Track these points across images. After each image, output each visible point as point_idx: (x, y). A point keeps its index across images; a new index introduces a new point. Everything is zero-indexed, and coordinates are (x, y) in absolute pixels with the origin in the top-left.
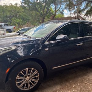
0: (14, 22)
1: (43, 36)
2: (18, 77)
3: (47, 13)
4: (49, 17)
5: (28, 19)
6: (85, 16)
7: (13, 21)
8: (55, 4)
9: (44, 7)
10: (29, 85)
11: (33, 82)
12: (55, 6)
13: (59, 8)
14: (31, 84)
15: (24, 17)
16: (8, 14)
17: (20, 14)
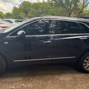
4: (75, 13)
15: (54, 13)
16: (40, 11)
17: (51, 10)
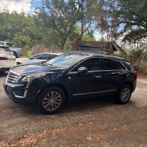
0: (18, 39)
1: (67, 67)
2: (45, 98)
3: (69, 32)
4: (72, 39)
5: (40, 37)
6: (123, 43)
7: (15, 38)
8: (82, 22)
9: (67, 24)
10: (52, 107)
11: (56, 105)
12: (82, 24)
13: (88, 28)
14: (54, 106)
15: (34, 33)
16: (10, 27)
17: (29, 28)
